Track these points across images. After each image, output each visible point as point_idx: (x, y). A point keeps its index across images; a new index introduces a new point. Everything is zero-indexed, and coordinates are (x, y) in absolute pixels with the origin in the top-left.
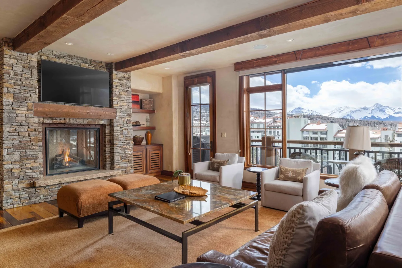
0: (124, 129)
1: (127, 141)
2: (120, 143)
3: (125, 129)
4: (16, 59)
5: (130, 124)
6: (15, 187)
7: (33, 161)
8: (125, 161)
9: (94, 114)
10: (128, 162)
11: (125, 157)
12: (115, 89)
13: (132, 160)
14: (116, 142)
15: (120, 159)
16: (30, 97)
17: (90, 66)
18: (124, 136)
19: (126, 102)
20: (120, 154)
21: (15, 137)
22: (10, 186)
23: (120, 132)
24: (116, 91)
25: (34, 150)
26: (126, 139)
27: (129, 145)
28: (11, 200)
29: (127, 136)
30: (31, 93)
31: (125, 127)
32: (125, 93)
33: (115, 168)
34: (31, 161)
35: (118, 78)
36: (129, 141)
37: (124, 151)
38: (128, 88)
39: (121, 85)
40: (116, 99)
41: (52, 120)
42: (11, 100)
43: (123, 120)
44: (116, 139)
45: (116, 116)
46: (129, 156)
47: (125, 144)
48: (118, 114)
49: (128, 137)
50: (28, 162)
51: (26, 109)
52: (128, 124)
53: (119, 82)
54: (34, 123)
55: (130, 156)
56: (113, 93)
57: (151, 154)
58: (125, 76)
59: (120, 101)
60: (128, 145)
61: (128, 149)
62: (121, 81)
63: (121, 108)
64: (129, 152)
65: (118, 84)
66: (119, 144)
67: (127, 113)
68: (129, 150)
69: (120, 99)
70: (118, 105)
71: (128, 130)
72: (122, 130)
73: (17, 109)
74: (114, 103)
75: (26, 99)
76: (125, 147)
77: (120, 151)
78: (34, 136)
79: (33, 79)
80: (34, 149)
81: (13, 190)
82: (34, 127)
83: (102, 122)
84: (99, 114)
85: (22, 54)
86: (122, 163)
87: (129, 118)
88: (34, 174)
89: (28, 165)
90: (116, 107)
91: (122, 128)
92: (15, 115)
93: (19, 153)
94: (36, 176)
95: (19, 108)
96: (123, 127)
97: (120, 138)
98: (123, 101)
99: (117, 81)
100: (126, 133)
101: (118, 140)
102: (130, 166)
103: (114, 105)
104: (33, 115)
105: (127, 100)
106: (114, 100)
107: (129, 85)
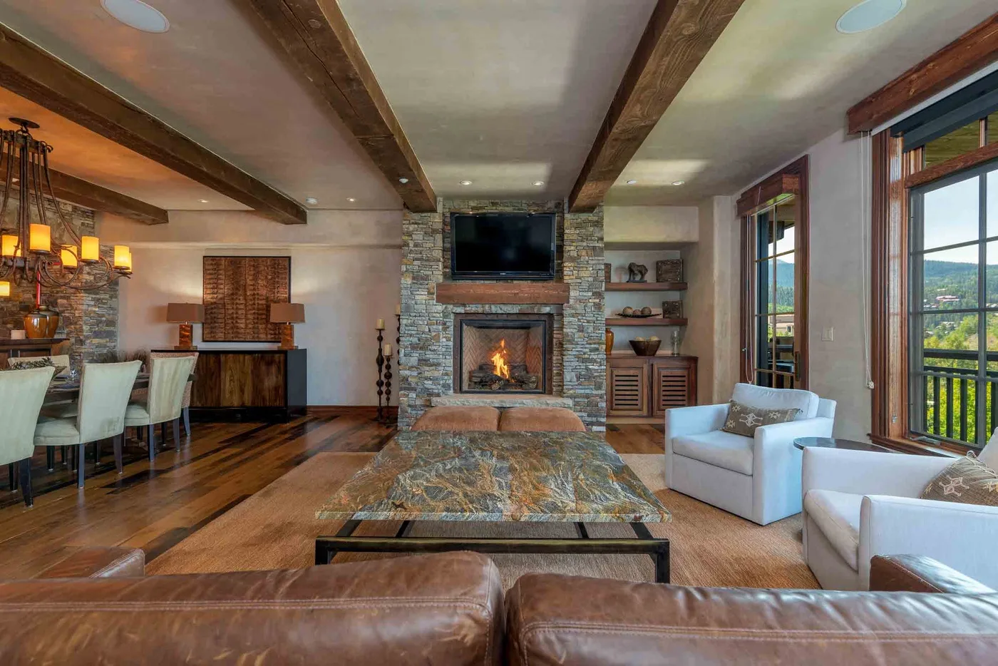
1: (593, 346)
2: (577, 349)
3: (588, 322)
4: (416, 223)
5: (600, 313)
6: (412, 403)
7: (434, 368)
8: (586, 383)
9: (527, 295)
10: (593, 387)
11: (587, 377)
12: (568, 247)
13: (602, 383)
14: (568, 346)
15: (575, 379)
16: (432, 276)
18: (586, 335)
19: (591, 269)
20: (576, 370)
21: (413, 332)
22: (405, 399)
23: (576, 327)
24: (569, 251)
25: (436, 353)
26: (589, 342)
27: (597, 353)
28: (407, 420)
29: (591, 334)
30: (433, 269)
31: (588, 318)
32: (590, 253)
33: (564, 393)
34: (431, 368)
35: (576, 225)
36: (596, 346)
37: (584, 364)
38: (596, 242)
39: (580, 238)
40: (569, 265)
41: (465, 307)
42: (409, 281)
43: (583, 305)
44: (569, 341)
45: (568, 297)
46: (596, 374)
47: (587, 350)
48: (572, 293)
49: (595, 337)
50: (427, 368)
51: (426, 293)
52: (595, 313)
53: (578, 232)
54: (437, 313)
55: (599, 376)
56: (564, 256)
57: (664, 376)
58: (590, 218)
59: (578, 268)
60: (592, 353)
61: (593, 361)
62: (581, 230)
63: (579, 281)
64: (596, 368)
65: (575, 237)
66: (573, 350)
67: (594, 290)
68: (597, 362)
69: (579, 266)
70: (572, 277)
72: (580, 323)
73: (415, 293)
74: (565, 273)
75: (426, 278)
76: (586, 356)
77: (577, 364)
78: (435, 332)
79: (436, 248)
80: (434, 350)
81: (409, 406)
82: (436, 319)
83: (547, 310)
84: (536, 295)
85: (423, 215)
86: (581, 387)
87: (598, 301)
88: (434, 387)
89: (427, 374)
90: (570, 281)
91: (582, 320)
92: (413, 302)
93: (417, 355)
94: (436, 391)
95: (417, 292)
96: (584, 318)
97: (576, 340)
98: (585, 269)
99: (573, 231)
100: (591, 329)
101: (571, 342)
102: (597, 395)
103: (565, 278)
104: (435, 301)
105: (594, 267)
106: (565, 269)
107: (599, 235)
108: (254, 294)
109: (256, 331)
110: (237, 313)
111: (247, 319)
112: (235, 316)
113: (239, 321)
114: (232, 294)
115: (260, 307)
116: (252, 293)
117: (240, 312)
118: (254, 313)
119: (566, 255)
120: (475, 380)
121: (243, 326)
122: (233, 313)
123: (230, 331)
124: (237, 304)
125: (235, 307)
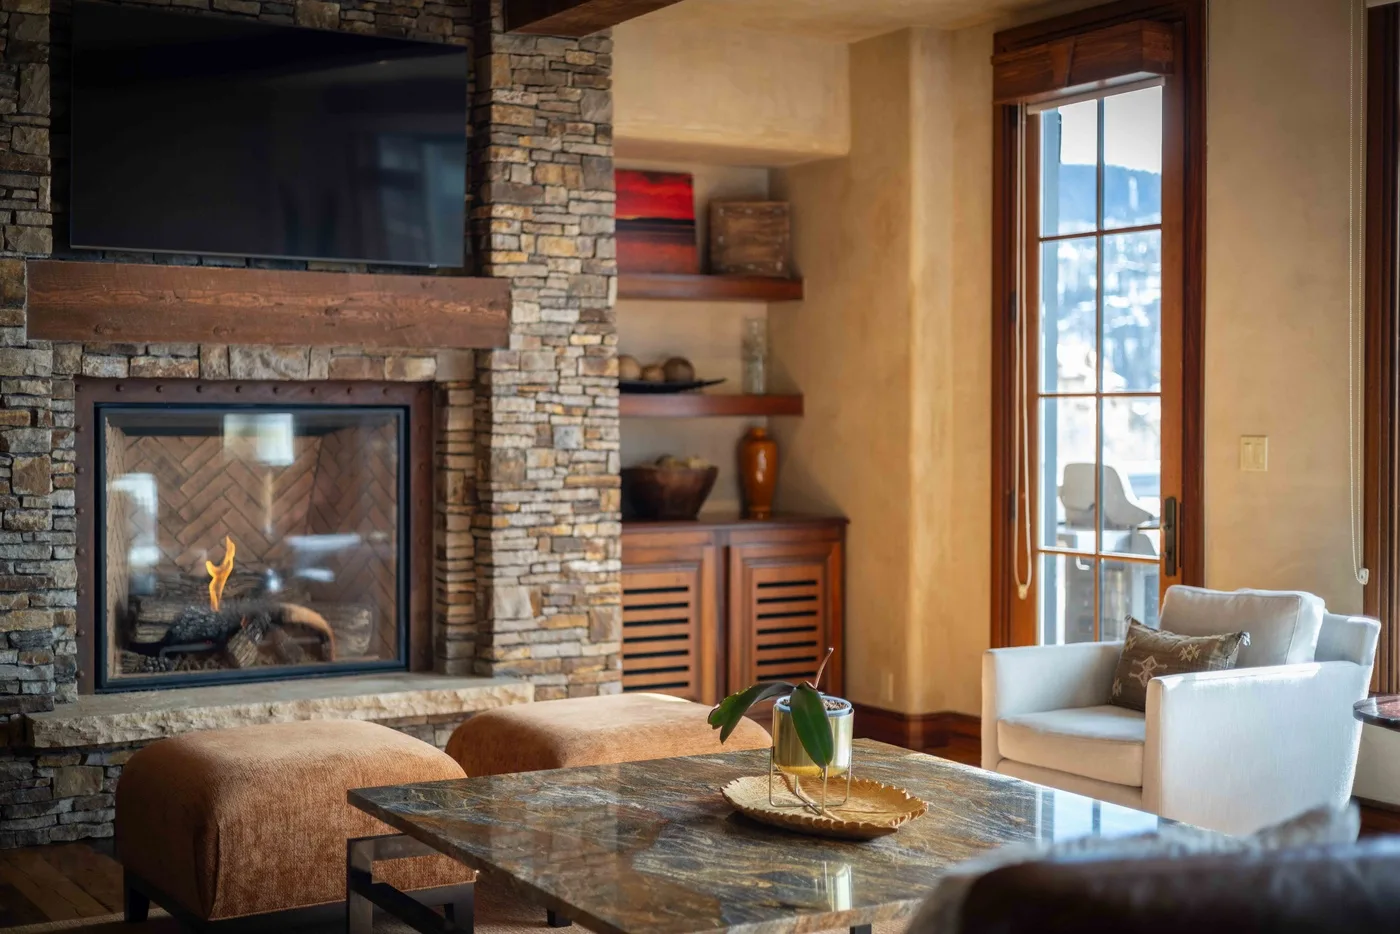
0: (559, 409)
1: (583, 494)
2: (534, 507)
3: (568, 411)
5: (603, 382)
7: (24, 596)
8: (563, 621)
9: (367, 315)
10: (581, 633)
11: (564, 600)
12: (503, 151)
13: (610, 617)
14: (508, 496)
15: (528, 610)
16: (11, 230)
17: (351, 15)
18: (563, 458)
19: (575, 230)
20: (533, 579)
23: (530, 429)
24: (507, 165)
25: (28, 537)
26: (572, 480)
27: (595, 517)
29: (578, 456)
30: (14, 205)
31: (568, 401)
32: (571, 176)
33: (497, 668)
34: (15, 599)
35: (526, 77)
36: (591, 493)
37: (557, 557)
38: (590, 140)
39: (542, 123)
40: (509, 214)
41: (130, 358)
43: (551, 354)
44: (510, 479)
45: (506, 327)
46: (592, 589)
47: (565, 509)
48: (520, 314)
49: (589, 465)
52: (587, 382)
53: (533, 99)
54: (33, 378)
55: (601, 595)
56: (489, 181)
57: (761, 586)
58: (571, 58)
59: (534, 226)
60: (582, 519)
61: (582, 545)
62: (543, 96)
63: (541, 271)
64: (594, 567)
65: (526, 118)
66: (524, 508)
67: (585, 304)
68: (595, 550)
69: (538, 218)
70: (523, 257)
71: (585, 415)
72: (545, 418)
74: (497, 241)
76: (564, 529)
77: (534, 557)
78: (29, 454)
79: (27, 119)
80: (27, 528)
82: (30, 402)
83: (423, 369)
84: (399, 316)
86: (546, 636)
87: (595, 340)
88: (26, 673)
90: (511, 271)
91: (548, 407)
94: (35, 689)
96: (556, 398)
97: (531, 475)
98: (557, 230)
99: (518, 97)
100: (575, 438)
101: (521, 482)
102: (595, 659)
103: (497, 257)
104: (23, 334)
105: (585, 222)
106: (495, 226)
107: (599, 117)
119: (497, 178)
120: (147, 635)
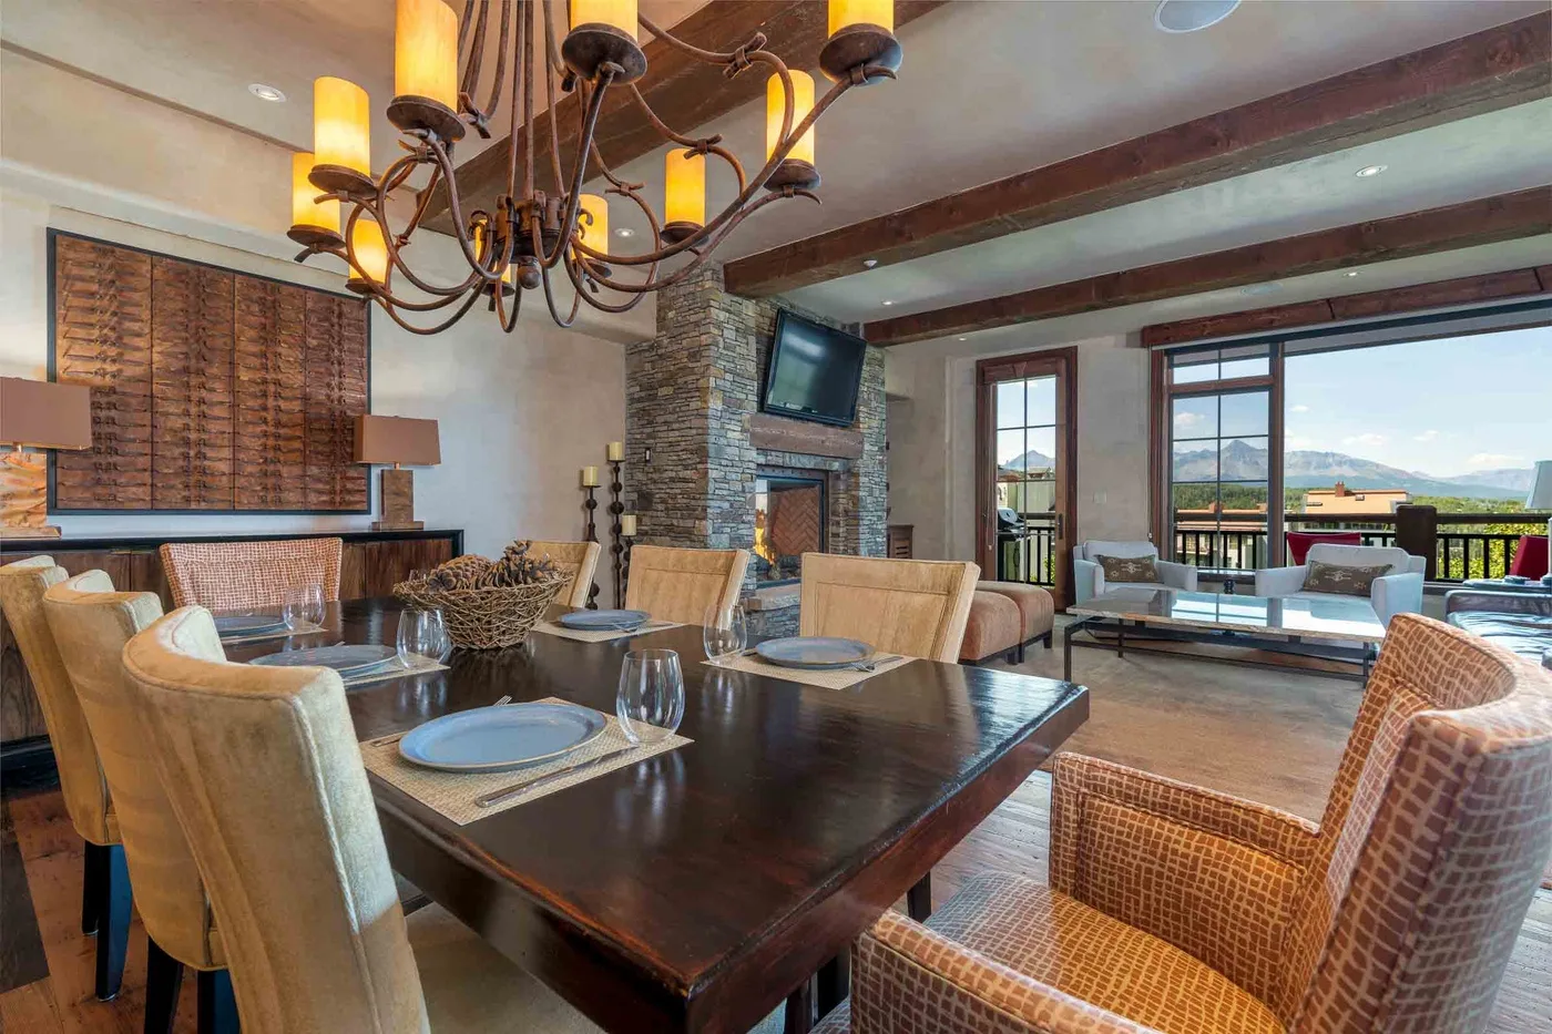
108: (265, 382)
109: (271, 481)
110: (201, 429)
111: (235, 447)
112: (193, 436)
113: (209, 453)
114: (186, 370)
115: (284, 418)
116: (258, 376)
117: (214, 427)
118: (265, 434)
121: (224, 467)
122: (187, 427)
123: (177, 482)
124: (202, 401)
125: (194, 410)
